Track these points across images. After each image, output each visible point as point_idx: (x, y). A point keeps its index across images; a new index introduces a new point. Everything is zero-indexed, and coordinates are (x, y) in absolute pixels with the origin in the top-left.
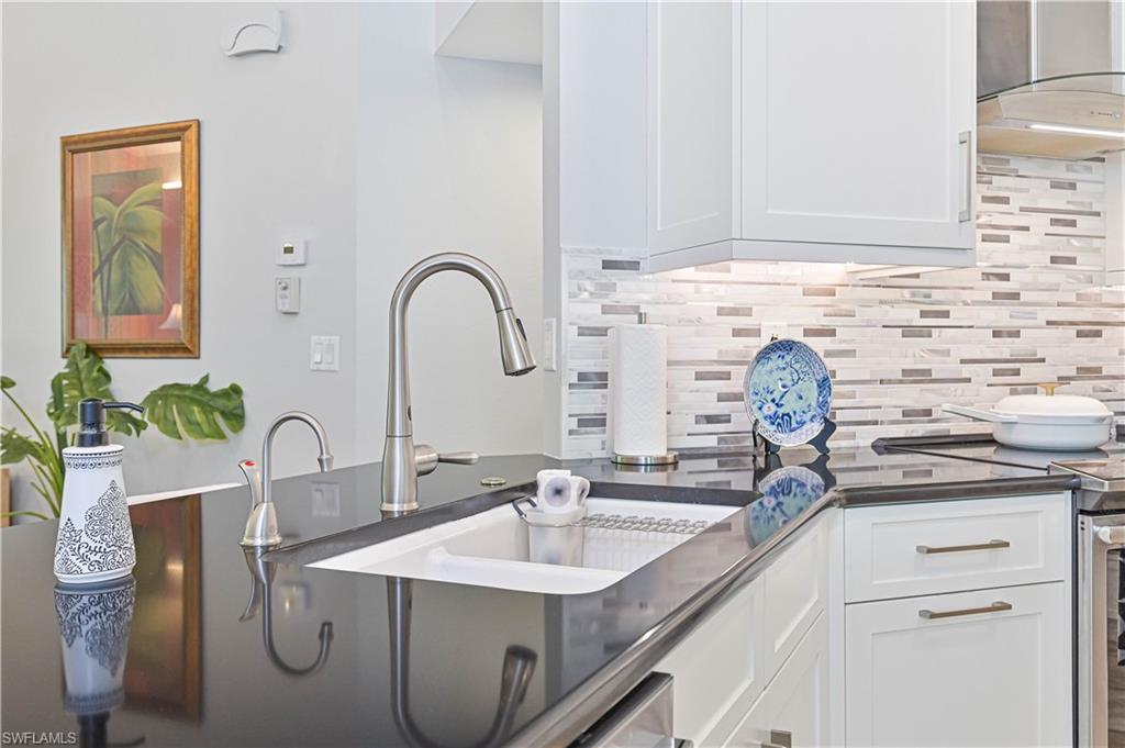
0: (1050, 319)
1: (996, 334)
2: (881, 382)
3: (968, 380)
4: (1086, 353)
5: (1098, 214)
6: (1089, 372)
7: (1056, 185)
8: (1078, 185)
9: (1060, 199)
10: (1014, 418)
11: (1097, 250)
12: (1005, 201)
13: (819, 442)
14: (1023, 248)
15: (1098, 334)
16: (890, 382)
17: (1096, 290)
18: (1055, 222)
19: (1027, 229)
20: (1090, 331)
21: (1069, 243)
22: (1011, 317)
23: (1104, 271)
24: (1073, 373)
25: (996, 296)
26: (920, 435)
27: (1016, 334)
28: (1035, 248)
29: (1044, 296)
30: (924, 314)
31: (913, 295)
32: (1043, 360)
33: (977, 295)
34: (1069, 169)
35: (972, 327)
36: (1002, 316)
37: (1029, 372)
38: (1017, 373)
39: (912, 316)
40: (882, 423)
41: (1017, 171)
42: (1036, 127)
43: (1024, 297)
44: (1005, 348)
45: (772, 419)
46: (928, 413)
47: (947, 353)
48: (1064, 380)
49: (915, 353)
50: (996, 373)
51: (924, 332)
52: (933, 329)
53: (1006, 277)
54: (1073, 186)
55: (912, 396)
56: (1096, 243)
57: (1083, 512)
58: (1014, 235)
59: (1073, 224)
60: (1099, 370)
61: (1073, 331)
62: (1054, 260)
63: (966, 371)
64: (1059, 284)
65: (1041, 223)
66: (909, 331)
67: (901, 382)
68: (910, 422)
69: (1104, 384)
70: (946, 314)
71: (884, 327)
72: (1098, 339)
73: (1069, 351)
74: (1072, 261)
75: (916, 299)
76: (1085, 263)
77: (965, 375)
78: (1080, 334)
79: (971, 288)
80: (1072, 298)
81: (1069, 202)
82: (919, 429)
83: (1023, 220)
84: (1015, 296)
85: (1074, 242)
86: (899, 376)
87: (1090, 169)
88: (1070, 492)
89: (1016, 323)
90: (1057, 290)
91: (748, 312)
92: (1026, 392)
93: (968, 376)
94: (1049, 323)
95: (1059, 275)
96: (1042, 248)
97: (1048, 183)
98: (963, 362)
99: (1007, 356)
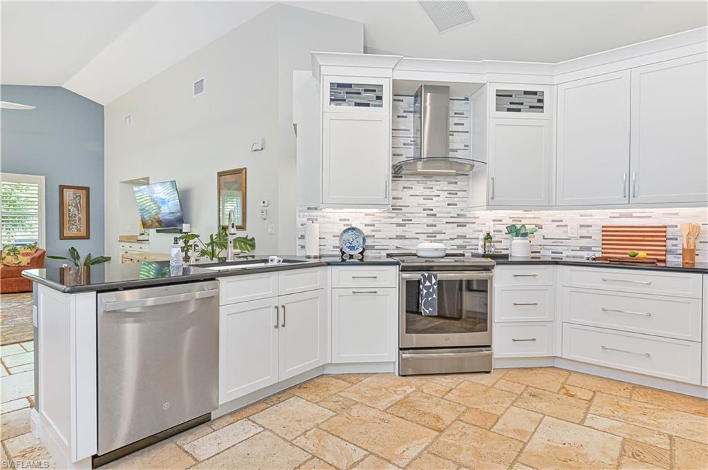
0: (447, 221)
1: (428, 226)
2: (389, 239)
3: (418, 239)
6: (461, 237)
7: (450, 183)
8: (458, 183)
9: (451, 187)
11: (465, 201)
12: (432, 188)
13: (361, 253)
14: (437, 201)
16: (392, 239)
17: (464, 213)
18: (449, 194)
19: (439, 196)
20: (462, 225)
22: (433, 221)
23: (468, 207)
24: (456, 237)
25: (428, 215)
27: (435, 226)
28: (442, 201)
29: (446, 215)
30: (403, 220)
32: (444, 233)
33: (420, 215)
35: (420, 224)
36: (430, 221)
37: (439, 237)
38: (435, 237)
39: (400, 221)
43: (438, 215)
44: (431, 230)
45: (349, 247)
47: (411, 231)
48: (452, 239)
49: (399, 231)
50: (427, 237)
51: (404, 225)
53: (432, 210)
54: (456, 183)
55: (398, 243)
56: (465, 199)
58: (434, 198)
59: (456, 194)
60: (465, 236)
61: (456, 225)
62: (449, 204)
63: (417, 236)
64: (451, 211)
65: (444, 194)
66: (398, 225)
67: (395, 239)
69: (466, 240)
70: (411, 220)
71: (390, 224)
72: (465, 227)
73: (453, 231)
74: (456, 205)
75: (401, 216)
76: (460, 205)
78: (458, 226)
79: (420, 213)
80: (456, 215)
81: (454, 188)
83: (439, 193)
84: (435, 215)
85: (455, 199)
86: (395, 237)
89: (435, 223)
90: (450, 213)
91: (348, 220)
94: (447, 223)
95: (451, 209)
96: (444, 202)
97: (447, 182)
98: (416, 233)
99: (432, 232)
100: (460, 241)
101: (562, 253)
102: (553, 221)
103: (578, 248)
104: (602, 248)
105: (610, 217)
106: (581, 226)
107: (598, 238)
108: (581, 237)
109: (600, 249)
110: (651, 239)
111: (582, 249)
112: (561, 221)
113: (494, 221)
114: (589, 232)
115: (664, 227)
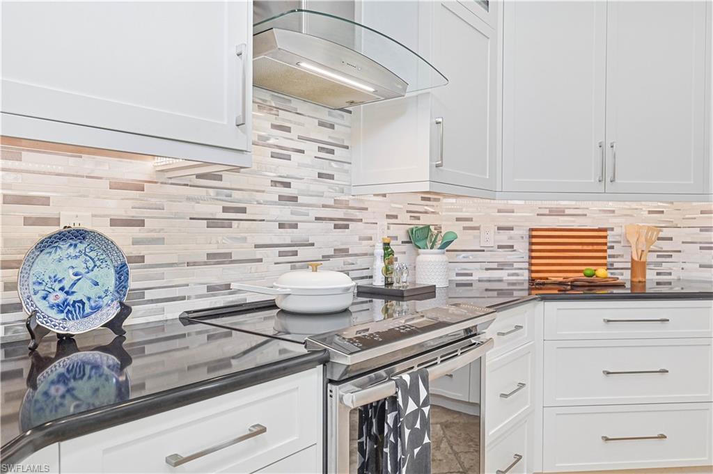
0: (317, 216)
1: (281, 226)
2: (188, 264)
3: (260, 260)
4: (340, 238)
5: (347, 147)
6: (342, 252)
7: (322, 124)
8: (336, 126)
9: (324, 134)
10: (288, 291)
11: (346, 171)
12: (288, 130)
14: (300, 165)
15: (347, 227)
16: (195, 264)
17: (346, 198)
18: (320, 149)
19: (302, 152)
20: (342, 225)
21: (330, 164)
22: (292, 213)
23: (350, 185)
24: (332, 253)
25: (281, 198)
26: (222, 305)
27: (295, 226)
28: (308, 166)
29: (313, 200)
30: (225, 210)
31: (218, 194)
32: (313, 245)
33: (265, 197)
34: (330, 114)
35: (264, 220)
36: (285, 212)
37: (304, 253)
38: (295, 253)
39: (215, 211)
40: (189, 298)
41: (296, 109)
43: (301, 200)
44: (287, 236)
45: (61, 307)
46: (228, 287)
47: (245, 239)
48: (326, 258)
49: (219, 240)
50: (281, 254)
51: (226, 224)
52: (233, 222)
53: (288, 185)
54: (332, 127)
55: (216, 275)
56: (346, 166)
57: (331, 381)
58: (293, 156)
59: (332, 152)
60: (346, 250)
61: (331, 224)
62: (320, 175)
63: (259, 253)
64: (323, 193)
65: (312, 149)
66: (213, 222)
67: (205, 264)
68: (214, 295)
69: (349, 259)
70: (243, 210)
71: (191, 219)
72: (347, 230)
73: (328, 238)
74: (331, 177)
75: (219, 198)
76: (339, 179)
77: (258, 257)
78: (336, 227)
79: (263, 191)
80: (332, 203)
81: (329, 137)
82: (220, 301)
83: (300, 145)
84: (294, 199)
85: (333, 164)
86: (205, 259)
87: (343, 117)
88: (322, 365)
89: (295, 218)
90: (322, 196)
91: (43, 201)
92: (302, 268)
93: (260, 257)
94: (317, 219)
95: (323, 186)
96: (312, 167)
97: (316, 121)
98: (257, 246)
99: (288, 242)
100: (339, 261)
101: (471, 275)
102: (458, 219)
103: (495, 266)
104: (531, 264)
105: (538, 215)
106: (499, 229)
107: (522, 248)
108: (500, 247)
109: (526, 265)
110: (590, 248)
111: (502, 266)
112: (470, 220)
113: (388, 216)
114: (511, 238)
115: (605, 230)
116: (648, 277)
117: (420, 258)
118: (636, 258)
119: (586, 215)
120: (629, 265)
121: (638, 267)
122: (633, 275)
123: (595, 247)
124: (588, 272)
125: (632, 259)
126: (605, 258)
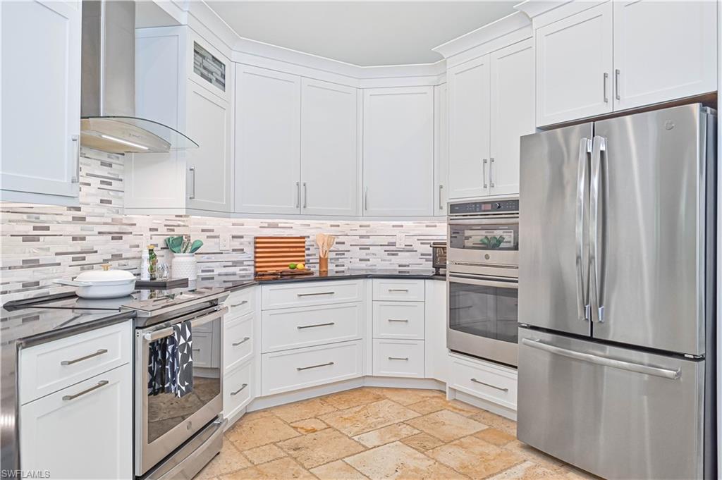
0: (100, 231)
1: (74, 239)
2: (10, 268)
3: (59, 264)
4: (116, 246)
5: (121, 180)
6: (117, 257)
7: (103, 164)
8: (113, 165)
9: (104, 172)
11: (120, 198)
14: (87, 195)
15: (121, 238)
16: (15, 268)
17: (120, 217)
18: (102, 182)
19: (89, 185)
20: (117, 237)
21: (108, 193)
22: (81, 230)
23: (124, 208)
24: (110, 257)
25: (74, 218)
26: (32, 297)
27: (83, 239)
28: (93, 195)
30: (35, 228)
31: (28, 217)
32: (96, 252)
33: (63, 218)
34: (109, 157)
35: (61, 235)
36: (77, 229)
37: (90, 258)
38: (84, 259)
39: (28, 229)
40: (10, 292)
41: (85, 154)
42: (104, 136)
43: (88, 219)
44: (78, 246)
46: (37, 283)
47: (48, 249)
48: (106, 261)
49: (30, 251)
50: (74, 259)
51: (37, 238)
52: (41, 237)
53: (79, 209)
54: (110, 165)
55: (29, 275)
56: (121, 194)
58: (84, 187)
59: (110, 184)
60: (121, 255)
61: (110, 237)
62: (102, 202)
63: (58, 259)
64: (104, 214)
65: (96, 182)
66: (27, 238)
67: (22, 267)
68: (28, 290)
69: (123, 262)
70: (47, 228)
71: (12, 236)
72: (121, 241)
73: (107, 247)
74: (110, 202)
75: (31, 220)
76: (116, 203)
77: (57, 262)
78: (113, 238)
79: (61, 214)
80: (110, 221)
81: (109, 173)
82: (32, 294)
83: (88, 180)
84: (83, 219)
85: (111, 192)
86: (21, 264)
87: (118, 158)
89: (84, 233)
90: (103, 216)
92: (88, 269)
93: (59, 262)
94: (99, 233)
95: (103, 209)
96: (95, 195)
97: (99, 162)
98: (57, 254)
99: (79, 250)
100: (115, 263)
101: (213, 271)
102: (203, 231)
103: (230, 264)
104: (256, 262)
105: (260, 227)
106: (233, 237)
107: (249, 250)
108: (234, 250)
109: (252, 263)
110: (294, 250)
111: (235, 264)
112: (213, 231)
113: (151, 230)
114: (241, 244)
115: (304, 238)
116: (329, 268)
117: (174, 260)
118: (322, 256)
119: (292, 228)
120: (318, 261)
121: (323, 262)
122: (320, 267)
123: (298, 249)
124: (292, 266)
125: (320, 257)
126: (304, 256)
